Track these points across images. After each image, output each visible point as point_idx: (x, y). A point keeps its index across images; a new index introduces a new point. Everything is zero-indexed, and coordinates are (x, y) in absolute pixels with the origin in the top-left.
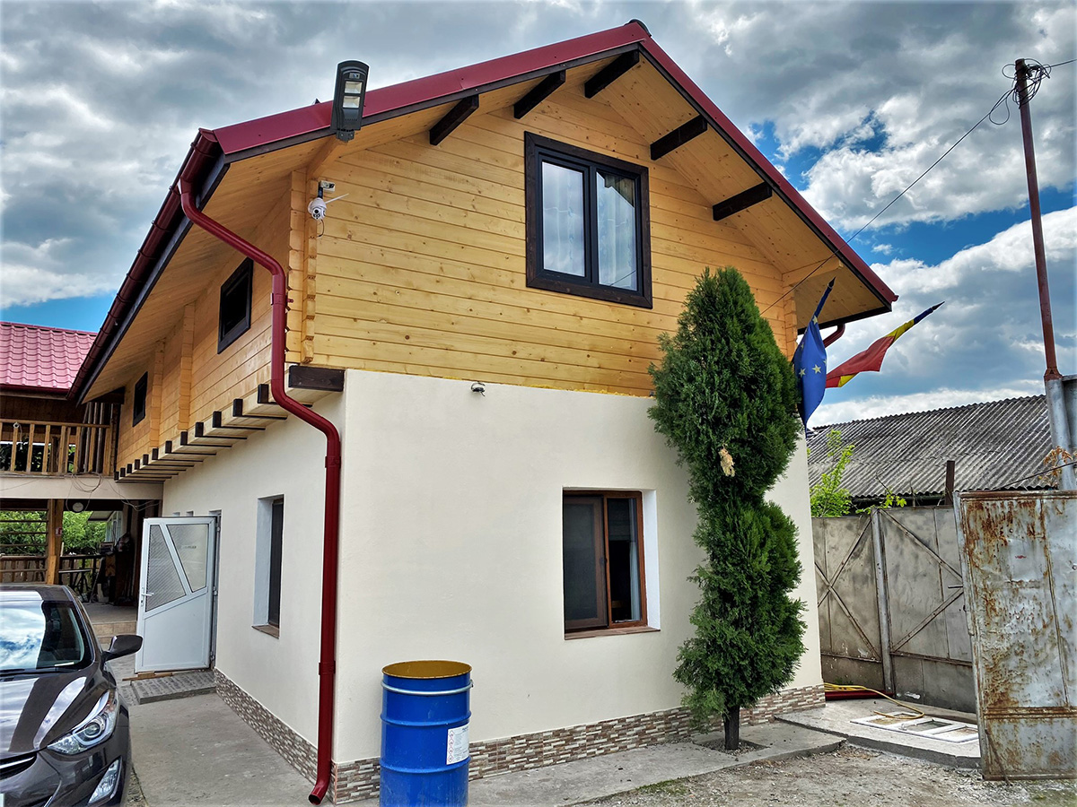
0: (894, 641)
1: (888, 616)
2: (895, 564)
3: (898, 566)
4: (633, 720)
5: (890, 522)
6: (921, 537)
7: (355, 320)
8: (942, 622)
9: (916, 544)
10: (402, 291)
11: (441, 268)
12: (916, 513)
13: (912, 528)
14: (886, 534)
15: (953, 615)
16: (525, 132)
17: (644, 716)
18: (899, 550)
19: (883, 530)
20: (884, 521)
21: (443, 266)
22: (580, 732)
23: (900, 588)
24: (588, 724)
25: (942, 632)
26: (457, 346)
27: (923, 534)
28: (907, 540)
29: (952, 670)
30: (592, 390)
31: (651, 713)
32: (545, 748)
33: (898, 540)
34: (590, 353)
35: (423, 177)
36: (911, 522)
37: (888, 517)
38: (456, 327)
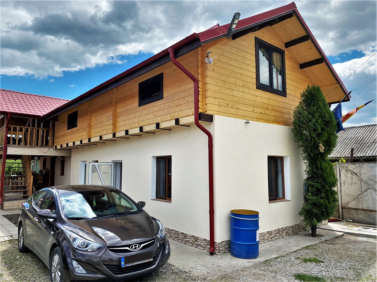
0: (343, 204)
1: (341, 196)
2: (344, 180)
3: (345, 181)
4: (285, 228)
5: (343, 167)
6: (354, 172)
7: (215, 98)
8: (361, 198)
9: (352, 174)
10: (226, 89)
11: (236, 82)
12: (353, 164)
13: (351, 169)
14: (341, 171)
15: (365, 196)
16: (255, 37)
17: (287, 227)
18: (346, 176)
19: (340, 169)
20: (341, 167)
21: (236, 81)
22: (273, 232)
23: (346, 188)
24: (275, 229)
25: (361, 201)
26: (240, 108)
27: (355, 171)
28: (349, 173)
29: (364, 212)
30: (273, 123)
31: (289, 226)
32: (265, 237)
33: (346, 173)
34: (272, 111)
35: (231, 51)
36: (351, 167)
37: (342, 166)
38: (239, 102)
